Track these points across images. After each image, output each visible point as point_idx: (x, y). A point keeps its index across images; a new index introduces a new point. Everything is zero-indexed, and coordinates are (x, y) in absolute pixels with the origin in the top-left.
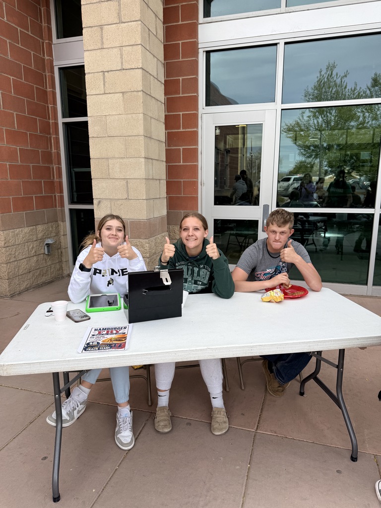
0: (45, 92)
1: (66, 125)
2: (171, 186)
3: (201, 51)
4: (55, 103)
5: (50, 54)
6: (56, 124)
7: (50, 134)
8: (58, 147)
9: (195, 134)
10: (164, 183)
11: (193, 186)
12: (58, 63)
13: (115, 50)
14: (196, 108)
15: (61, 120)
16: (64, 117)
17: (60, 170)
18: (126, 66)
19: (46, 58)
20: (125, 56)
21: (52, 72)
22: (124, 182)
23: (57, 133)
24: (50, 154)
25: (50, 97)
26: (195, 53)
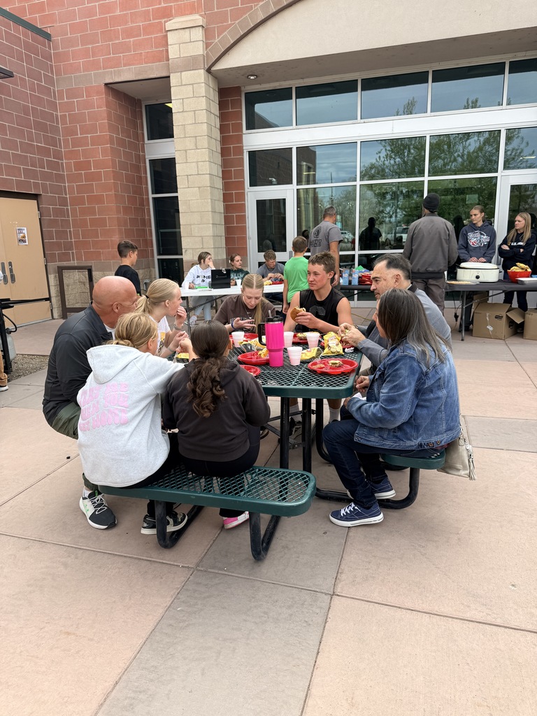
0: (141, 177)
1: (154, 199)
2: (229, 240)
3: (245, 151)
4: (147, 184)
5: (143, 151)
6: (148, 199)
7: (144, 206)
8: (149, 215)
9: (244, 205)
10: (224, 238)
11: (244, 240)
12: (149, 157)
13: (194, 164)
14: (244, 189)
15: (151, 196)
16: (153, 193)
17: (151, 230)
18: (200, 173)
19: (141, 154)
20: (199, 167)
21: (145, 163)
22: (201, 238)
23: (149, 205)
24: (144, 219)
25: (144, 180)
26: (241, 153)
